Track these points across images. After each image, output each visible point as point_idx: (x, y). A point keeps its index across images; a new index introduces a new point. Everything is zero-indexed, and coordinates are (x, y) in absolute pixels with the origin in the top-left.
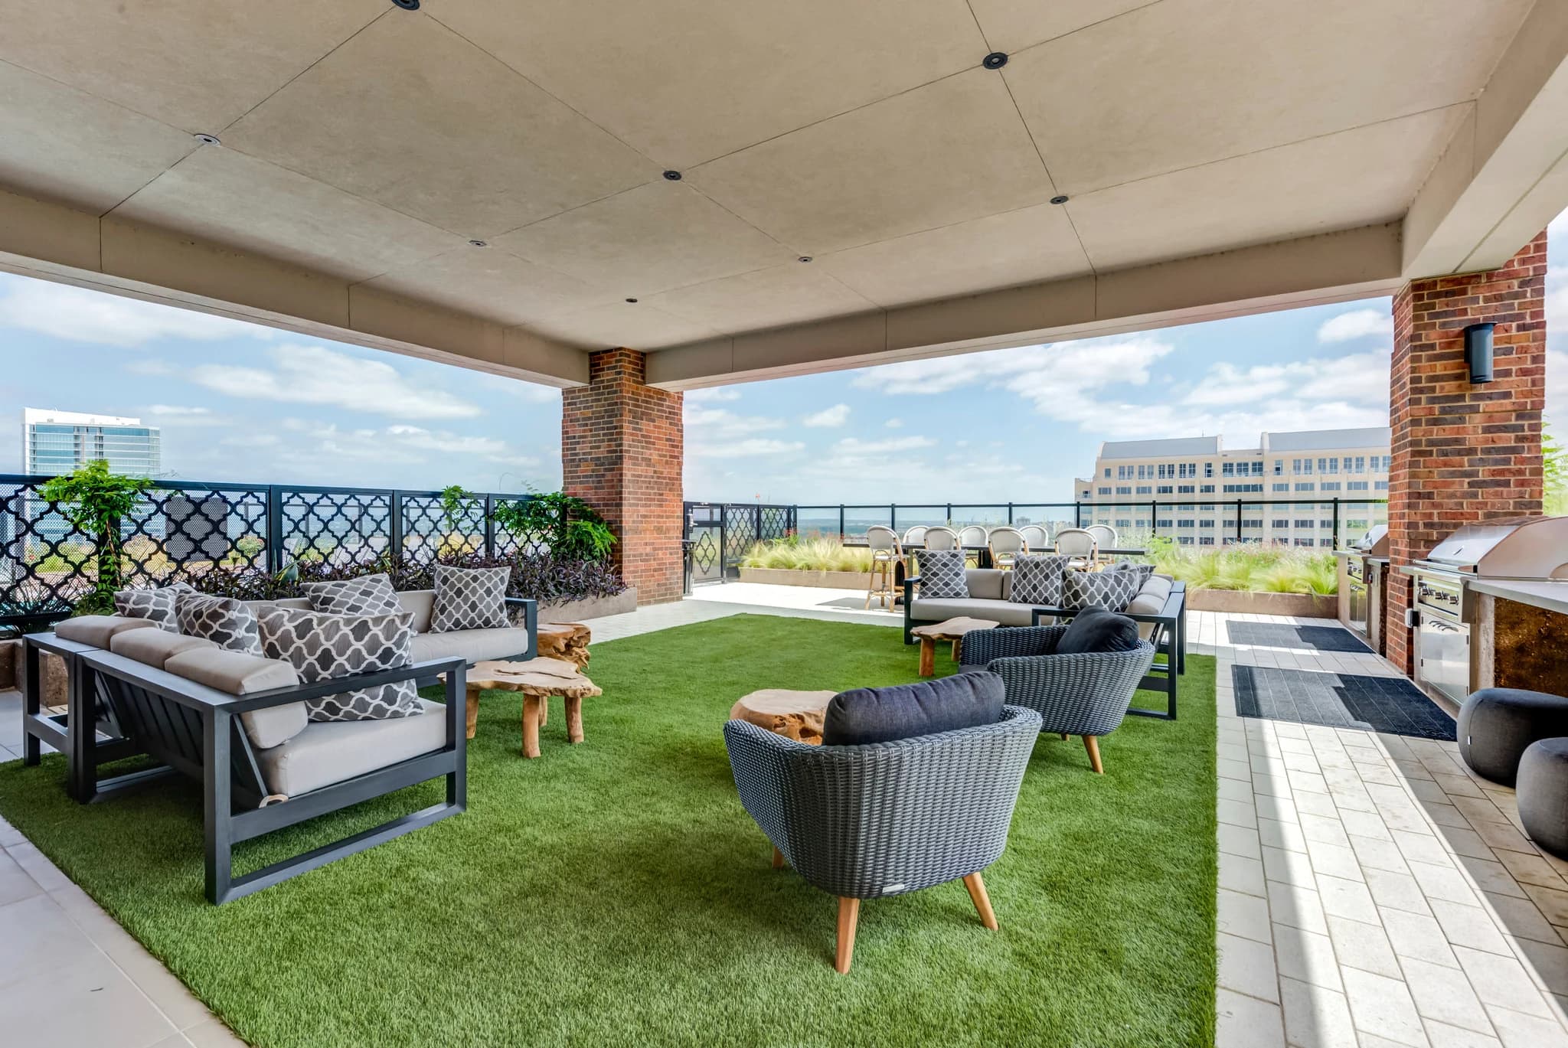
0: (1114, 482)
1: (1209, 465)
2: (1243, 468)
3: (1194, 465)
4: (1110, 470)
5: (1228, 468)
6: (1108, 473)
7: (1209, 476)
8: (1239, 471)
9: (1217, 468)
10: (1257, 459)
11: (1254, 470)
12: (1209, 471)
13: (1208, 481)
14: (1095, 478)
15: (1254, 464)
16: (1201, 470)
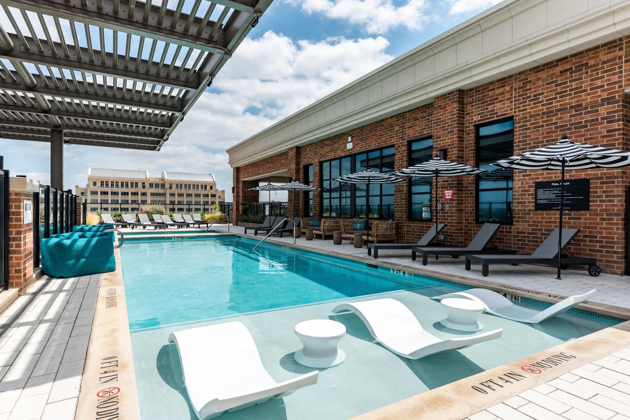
0: (98, 189)
1: (144, 183)
2: (157, 186)
3: (137, 183)
4: (96, 182)
5: (151, 185)
6: (95, 184)
7: (144, 188)
8: (156, 187)
9: (147, 185)
10: (162, 182)
11: (161, 187)
12: (144, 186)
13: (144, 191)
14: (88, 186)
15: (161, 184)
16: (140, 185)
